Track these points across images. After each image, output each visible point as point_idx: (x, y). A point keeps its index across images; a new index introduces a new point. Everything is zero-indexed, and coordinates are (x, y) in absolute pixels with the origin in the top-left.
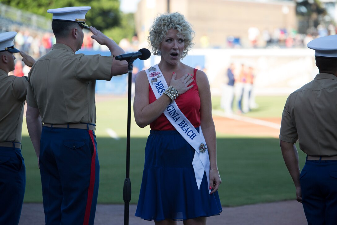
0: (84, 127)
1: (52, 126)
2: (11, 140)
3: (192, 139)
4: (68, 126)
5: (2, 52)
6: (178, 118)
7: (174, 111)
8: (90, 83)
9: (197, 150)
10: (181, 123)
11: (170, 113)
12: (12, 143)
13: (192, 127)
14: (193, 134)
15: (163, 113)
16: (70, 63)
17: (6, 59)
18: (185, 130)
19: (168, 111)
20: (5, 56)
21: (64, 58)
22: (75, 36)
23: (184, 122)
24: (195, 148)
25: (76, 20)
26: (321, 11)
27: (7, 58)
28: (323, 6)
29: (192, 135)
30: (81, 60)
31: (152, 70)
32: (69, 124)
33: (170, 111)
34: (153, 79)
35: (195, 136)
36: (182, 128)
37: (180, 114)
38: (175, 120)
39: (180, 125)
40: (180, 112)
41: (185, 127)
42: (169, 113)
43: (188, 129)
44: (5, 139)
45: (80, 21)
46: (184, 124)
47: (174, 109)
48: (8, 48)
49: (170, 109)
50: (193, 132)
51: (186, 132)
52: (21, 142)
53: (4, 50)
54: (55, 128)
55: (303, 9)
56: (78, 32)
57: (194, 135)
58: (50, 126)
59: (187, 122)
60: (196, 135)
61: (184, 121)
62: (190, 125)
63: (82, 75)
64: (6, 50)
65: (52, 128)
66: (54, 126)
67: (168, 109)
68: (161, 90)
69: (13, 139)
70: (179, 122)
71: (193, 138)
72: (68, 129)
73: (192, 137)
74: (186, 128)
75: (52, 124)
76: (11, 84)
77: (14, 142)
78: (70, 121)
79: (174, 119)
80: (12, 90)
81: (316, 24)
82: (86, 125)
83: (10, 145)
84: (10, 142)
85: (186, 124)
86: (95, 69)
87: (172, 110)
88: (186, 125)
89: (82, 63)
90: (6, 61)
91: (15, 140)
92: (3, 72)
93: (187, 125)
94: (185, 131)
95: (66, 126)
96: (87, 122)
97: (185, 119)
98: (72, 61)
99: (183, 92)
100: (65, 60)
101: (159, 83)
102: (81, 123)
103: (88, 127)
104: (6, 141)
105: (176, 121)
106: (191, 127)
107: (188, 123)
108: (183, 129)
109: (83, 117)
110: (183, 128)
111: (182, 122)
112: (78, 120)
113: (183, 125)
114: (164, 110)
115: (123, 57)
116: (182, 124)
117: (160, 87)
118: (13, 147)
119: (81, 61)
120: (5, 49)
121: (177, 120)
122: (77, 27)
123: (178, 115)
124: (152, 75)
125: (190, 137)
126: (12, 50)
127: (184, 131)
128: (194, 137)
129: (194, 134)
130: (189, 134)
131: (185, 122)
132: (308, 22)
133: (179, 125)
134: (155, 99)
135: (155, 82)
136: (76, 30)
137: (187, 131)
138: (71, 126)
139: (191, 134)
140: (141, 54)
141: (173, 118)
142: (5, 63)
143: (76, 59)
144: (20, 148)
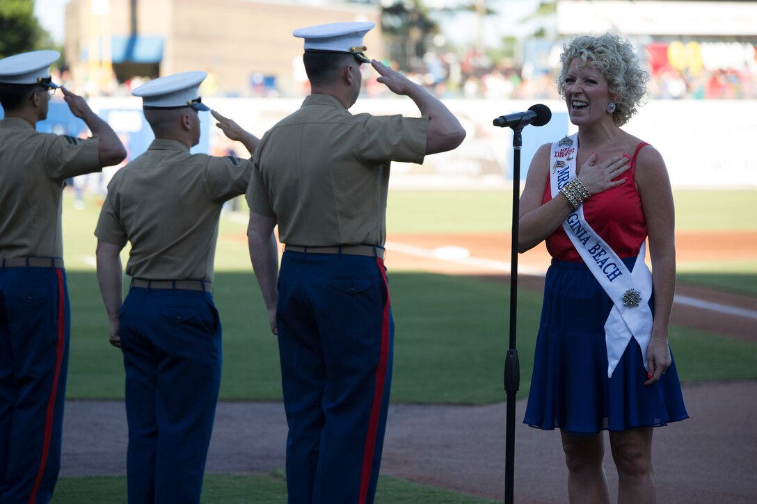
0: (367, 252)
1: (305, 250)
2: (197, 277)
3: (611, 280)
4: (340, 251)
5: (182, 109)
6: (588, 238)
7: (578, 224)
8: (381, 168)
9: (618, 304)
10: (594, 248)
11: (573, 228)
12: (199, 282)
13: (614, 257)
14: (616, 271)
15: (561, 226)
16: (347, 130)
17: (188, 123)
18: (601, 262)
19: (570, 223)
20: (187, 117)
21: (334, 121)
22: (350, 80)
23: (598, 247)
24: (613, 299)
25: (351, 50)
26: (428, 27)
27: (189, 121)
28: (432, 17)
29: (613, 273)
30: (367, 125)
31: (566, 144)
32: (341, 246)
33: (572, 224)
34: (558, 163)
35: (618, 275)
36: (594, 257)
37: (589, 231)
38: (583, 241)
39: (592, 251)
40: (588, 226)
41: (600, 255)
42: (571, 227)
43: (606, 260)
44: (187, 274)
45: (358, 51)
46: (599, 251)
47: (579, 222)
48: (193, 101)
49: (572, 221)
50: (616, 266)
51: (601, 267)
52: (213, 281)
53: (186, 104)
54: (312, 254)
55: (395, 21)
56: (354, 72)
57: (617, 273)
58: (302, 250)
59: (604, 246)
60: (620, 273)
61: (598, 244)
62: (610, 252)
63: (370, 154)
64: (189, 106)
65: (305, 254)
66: (309, 251)
67: (570, 220)
68: (563, 183)
69: (202, 276)
70: (590, 245)
71: (614, 278)
72: (340, 255)
73: (612, 277)
74: (602, 258)
75: (306, 247)
76: (202, 170)
77: (203, 281)
78: (343, 241)
79: (581, 240)
80: (205, 180)
81: (420, 51)
82: (372, 248)
83: (197, 287)
84: (196, 280)
85: (603, 250)
86: (395, 142)
87: (575, 221)
88: (603, 253)
89: (370, 132)
90: (189, 127)
91: (205, 277)
92: (184, 147)
93: (605, 253)
94: (600, 264)
95: (335, 251)
96: (374, 243)
97: (600, 242)
98: (350, 127)
99: (598, 191)
100: (335, 125)
101: (566, 172)
102: (364, 244)
103: (375, 252)
104: (189, 279)
105: (584, 244)
106: (612, 256)
107: (607, 248)
108: (596, 260)
109: (369, 234)
110: (597, 258)
111: (596, 246)
112: (359, 239)
113: (597, 252)
114: (563, 221)
115: (508, 120)
116: (596, 250)
117: (563, 178)
118: (202, 289)
119: (368, 128)
120: (188, 103)
121: (586, 242)
122: (351, 62)
123: (585, 232)
124: (561, 154)
125: (608, 276)
126: (198, 105)
127: (598, 263)
128: (616, 276)
129: (618, 269)
130: (606, 271)
131: (600, 247)
132: (403, 46)
133: (590, 251)
134: (550, 197)
135: (560, 169)
136: (351, 68)
137: (603, 264)
138: (345, 251)
139: (610, 270)
140: (535, 115)
141: (579, 237)
142: (186, 129)
143: (358, 123)
144: (211, 292)
